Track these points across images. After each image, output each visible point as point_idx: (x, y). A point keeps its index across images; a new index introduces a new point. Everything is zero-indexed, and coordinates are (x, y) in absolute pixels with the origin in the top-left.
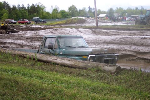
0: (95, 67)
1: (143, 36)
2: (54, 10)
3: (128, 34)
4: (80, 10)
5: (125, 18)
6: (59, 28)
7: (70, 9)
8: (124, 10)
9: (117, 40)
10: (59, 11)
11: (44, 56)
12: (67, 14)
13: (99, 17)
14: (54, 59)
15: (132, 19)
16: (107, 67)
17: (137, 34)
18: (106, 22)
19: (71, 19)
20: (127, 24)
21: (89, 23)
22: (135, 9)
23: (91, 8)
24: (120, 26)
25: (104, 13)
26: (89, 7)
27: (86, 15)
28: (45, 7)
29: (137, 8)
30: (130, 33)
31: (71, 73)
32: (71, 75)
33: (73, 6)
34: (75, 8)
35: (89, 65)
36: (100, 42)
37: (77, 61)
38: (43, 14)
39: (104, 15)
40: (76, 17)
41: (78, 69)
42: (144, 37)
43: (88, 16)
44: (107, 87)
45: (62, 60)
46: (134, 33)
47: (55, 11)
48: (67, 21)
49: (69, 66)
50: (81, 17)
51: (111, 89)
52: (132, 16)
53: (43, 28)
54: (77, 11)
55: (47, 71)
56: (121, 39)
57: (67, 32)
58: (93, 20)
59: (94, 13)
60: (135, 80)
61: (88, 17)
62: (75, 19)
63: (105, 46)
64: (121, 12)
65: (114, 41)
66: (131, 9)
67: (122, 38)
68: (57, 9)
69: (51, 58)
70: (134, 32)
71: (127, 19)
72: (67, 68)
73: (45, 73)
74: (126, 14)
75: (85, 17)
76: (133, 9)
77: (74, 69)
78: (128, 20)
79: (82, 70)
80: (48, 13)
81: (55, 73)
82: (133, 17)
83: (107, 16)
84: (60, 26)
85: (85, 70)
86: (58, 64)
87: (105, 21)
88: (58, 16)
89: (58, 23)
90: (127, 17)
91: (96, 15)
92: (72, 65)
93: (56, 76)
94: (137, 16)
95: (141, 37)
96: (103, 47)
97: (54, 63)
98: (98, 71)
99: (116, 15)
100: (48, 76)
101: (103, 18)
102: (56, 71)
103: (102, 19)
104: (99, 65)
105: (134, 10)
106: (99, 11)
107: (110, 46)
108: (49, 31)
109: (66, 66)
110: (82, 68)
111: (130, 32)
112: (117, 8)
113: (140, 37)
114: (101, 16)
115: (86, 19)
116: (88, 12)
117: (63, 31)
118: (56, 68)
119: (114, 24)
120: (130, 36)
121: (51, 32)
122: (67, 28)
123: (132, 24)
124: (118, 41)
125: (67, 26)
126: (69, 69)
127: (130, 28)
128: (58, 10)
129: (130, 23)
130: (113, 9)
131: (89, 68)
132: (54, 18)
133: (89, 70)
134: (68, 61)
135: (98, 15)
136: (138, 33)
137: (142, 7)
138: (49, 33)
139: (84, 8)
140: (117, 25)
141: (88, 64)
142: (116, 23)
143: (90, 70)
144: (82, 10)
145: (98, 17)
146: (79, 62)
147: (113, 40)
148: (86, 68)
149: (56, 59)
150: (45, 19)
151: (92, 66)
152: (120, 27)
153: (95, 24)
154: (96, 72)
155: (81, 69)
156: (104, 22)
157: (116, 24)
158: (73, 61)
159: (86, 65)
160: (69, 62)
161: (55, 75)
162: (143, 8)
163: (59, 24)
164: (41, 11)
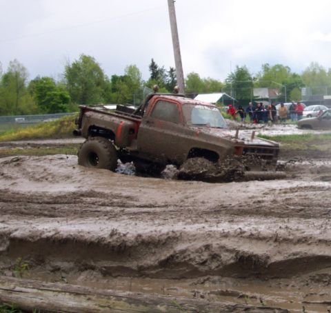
2: (7, 78)
4: (115, 78)
6: (30, 154)
7: (73, 72)
8: (295, 76)
9: (270, 198)
10: (27, 85)
12: (61, 96)
14: (11, 291)
15: (326, 110)
23: (162, 71)
25: (214, 88)
26: (153, 66)
33: (87, 60)
36: (202, 208)
39: (213, 98)
47: (11, 82)
48: (62, 123)
52: (326, 97)
54: (101, 82)
56: (288, 196)
63: (225, 226)
64: (281, 85)
65: (259, 202)
66: (322, 72)
67: (292, 190)
68: (17, 74)
71: (307, 111)
74: (304, 90)
78: (309, 115)
82: (329, 104)
83: (225, 101)
84: (34, 146)
88: (23, 106)
89: (25, 132)
90: (308, 104)
96: (214, 228)
97: (10, 309)
99: (261, 93)
106: (194, 79)
107: (241, 225)
112: (266, 68)
116: (149, 85)
117: (47, 166)
122: (60, 152)
124: (274, 201)
125: (63, 145)
128: (21, 77)
130: (250, 72)
132: (6, 113)
139: (132, 70)
142: (262, 128)
144: (123, 79)
146: (119, 298)
147: (253, 197)
149: (18, 288)
157: (264, 133)
163: (26, 138)
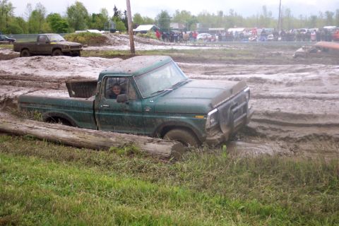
0: (125, 144)
1: (234, 74)
2: (34, 13)
3: (200, 69)
4: (94, 15)
5: (196, 35)
6: (46, 55)
7: (71, 11)
8: (193, 17)
10: (45, 17)
11: (9, 121)
12: (64, 24)
13: (137, 32)
14: (32, 128)
15: (210, 36)
16: (151, 144)
17: (220, 70)
18: (154, 44)
19: (73, 36)
20: (198, 48)
21: (114, 44)
22: (216, 14)
23: (120, 12)
24: (182, 51)
25: (148, 22)
26: (115, 9)
27: (108, 26)
28: (13, 6)
29: (221, 13)
30: (206, 68)
31: (71, 159)
32: (70, 164)
33: (79, 4)
34: (84, 9)
35: (113, 139)
37: (84, 132)
38: (9, 23)
39: (147, 28)
40: (84, 31)
41: (86, 150)
42: (235, 76)
43: (113, 28)
44: (150, 190)
45: (50, 129)
46: (213, 68)
47: (36, 15)
49: (67, 144)
50: (96, 31)
51: (159, 195)
52: (210, 29)
53: (8, 55)
54: (86, 17)
55: (16, 155)
57: (63, 64)
58: (123, 37)
59: (125, 21)
60: (212, 172)
61: (113, 31)
62: (83, 35)
64: (185, 22)
66: (209, 15)
68: (40, 11)
69: (25, 124)
70: (214, 65)
71: (199, 36)
72: (62, 148)
73: (10, 160)
74: (198, 24)
75: (105, 30)
76: (213, 14)
77: (78, 149)
78: (200, 39)
79: (96, 151)
80: (20, 20)
81: (33, 159)
82: (212, 32)
83: (154, 29)
85: (103, 152)
86: (40, 139)
87: (151, 40)
88: (43, 29)
90: (200, 32)
91: (130, 26)
92: (73, 140)
93: (35, 167)
94: (222, 31)
95: (230, 77)
97: (31, 137)
98: (132, 153)
99: (174, 26)
100: (17, 168)
101: (146, 34)
102: (36, 154)
103: (142, 36)
104: (134, 139)
105: (216, 17)
106: (138, 17)
108: (23, 63)
109: (60, 144)
110: (96, 148)
111: (206, 65)
112: (177, 12)
113: (227, 76)
114: (141, 28)
115: (108, 36)
116: (113, 20)
117: (55, 61)
118: (37, 147)
119: (169, 48)
120: (206, 74)
121: (28, 65)
122: (62, 55)
123: (210, 48)
126: (66, 149)
127: (206, 57)
128: (42, 13)
129: (205, 46)
130: (169, 14)
131: (112, 148)
132: (34, 32)
133: (112, 151)
134: (65, 132)
135: (135, 26)
136: (223, 68)
137: (232, 11)
138: (23, 66)
139: (104, 10)
140: (176, 51)
141: (110, 137)
142: (174, 45)
143: (114, 151)
144: (99, 15)
145: (134, 30)
146: (90, 133)
148: (104, 148)
149: (35, 127)
150: (13, 33)
151: (119, 143)
152: (183, 54)
153: (127, 48)
154: (128, 155)
155: (94, 149)
156: (148, 43)
157: (175, 47)
158: (76, 133)
159: (104, 139)
160: (68, 133)
161: (33, 164)
162: (234, 12)
164: (4, 14)
